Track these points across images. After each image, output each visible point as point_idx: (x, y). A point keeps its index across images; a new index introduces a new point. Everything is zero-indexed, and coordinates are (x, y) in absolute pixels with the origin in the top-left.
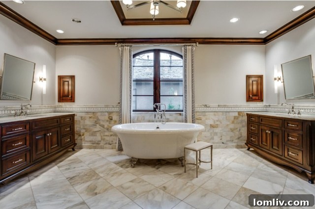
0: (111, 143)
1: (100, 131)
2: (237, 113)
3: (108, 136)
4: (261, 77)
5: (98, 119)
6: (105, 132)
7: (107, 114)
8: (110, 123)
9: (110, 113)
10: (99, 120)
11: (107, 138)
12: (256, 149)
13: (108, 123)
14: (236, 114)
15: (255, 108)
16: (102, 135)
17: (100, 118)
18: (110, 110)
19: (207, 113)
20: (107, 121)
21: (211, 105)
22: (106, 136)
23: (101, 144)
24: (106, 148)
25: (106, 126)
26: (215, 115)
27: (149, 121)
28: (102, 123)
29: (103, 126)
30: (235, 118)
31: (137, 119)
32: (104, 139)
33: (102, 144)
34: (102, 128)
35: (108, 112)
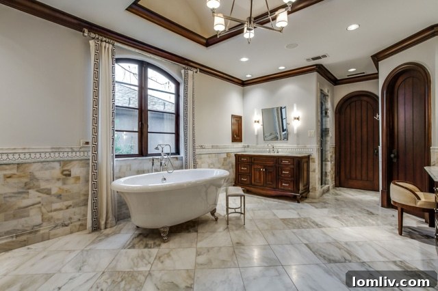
0: (66, 223)
1: (40, 203)
2: (226, 154)
3: (61, 209)
4: (240, 117)
5: (33, 178)
6: (52, 202)
7: (57, 165)
8: (64, 184)
9: (64, 163)
10: (37, 180)
11: (59, 215)
12: (248, 188)
13: (59, 184)
14: (225, 156)
15: (238, 148)
16: (44, 210)
17: (38, 174)
18: (64, 156)
19: (203, 156)
20: (58, 180)
21: (206, 145)
22: (55, 210)
23: (41, 232)
24: (55, 236)
25: (54, 191)
26: (209, 157)
27: (139, 172)
28: (43, 185)
29: (48, 192)
30: (225, 159)
31: (120, 170)
32: (49, 220)
33: (44, 230)
34: (45, 196)
35: (59, 161)
